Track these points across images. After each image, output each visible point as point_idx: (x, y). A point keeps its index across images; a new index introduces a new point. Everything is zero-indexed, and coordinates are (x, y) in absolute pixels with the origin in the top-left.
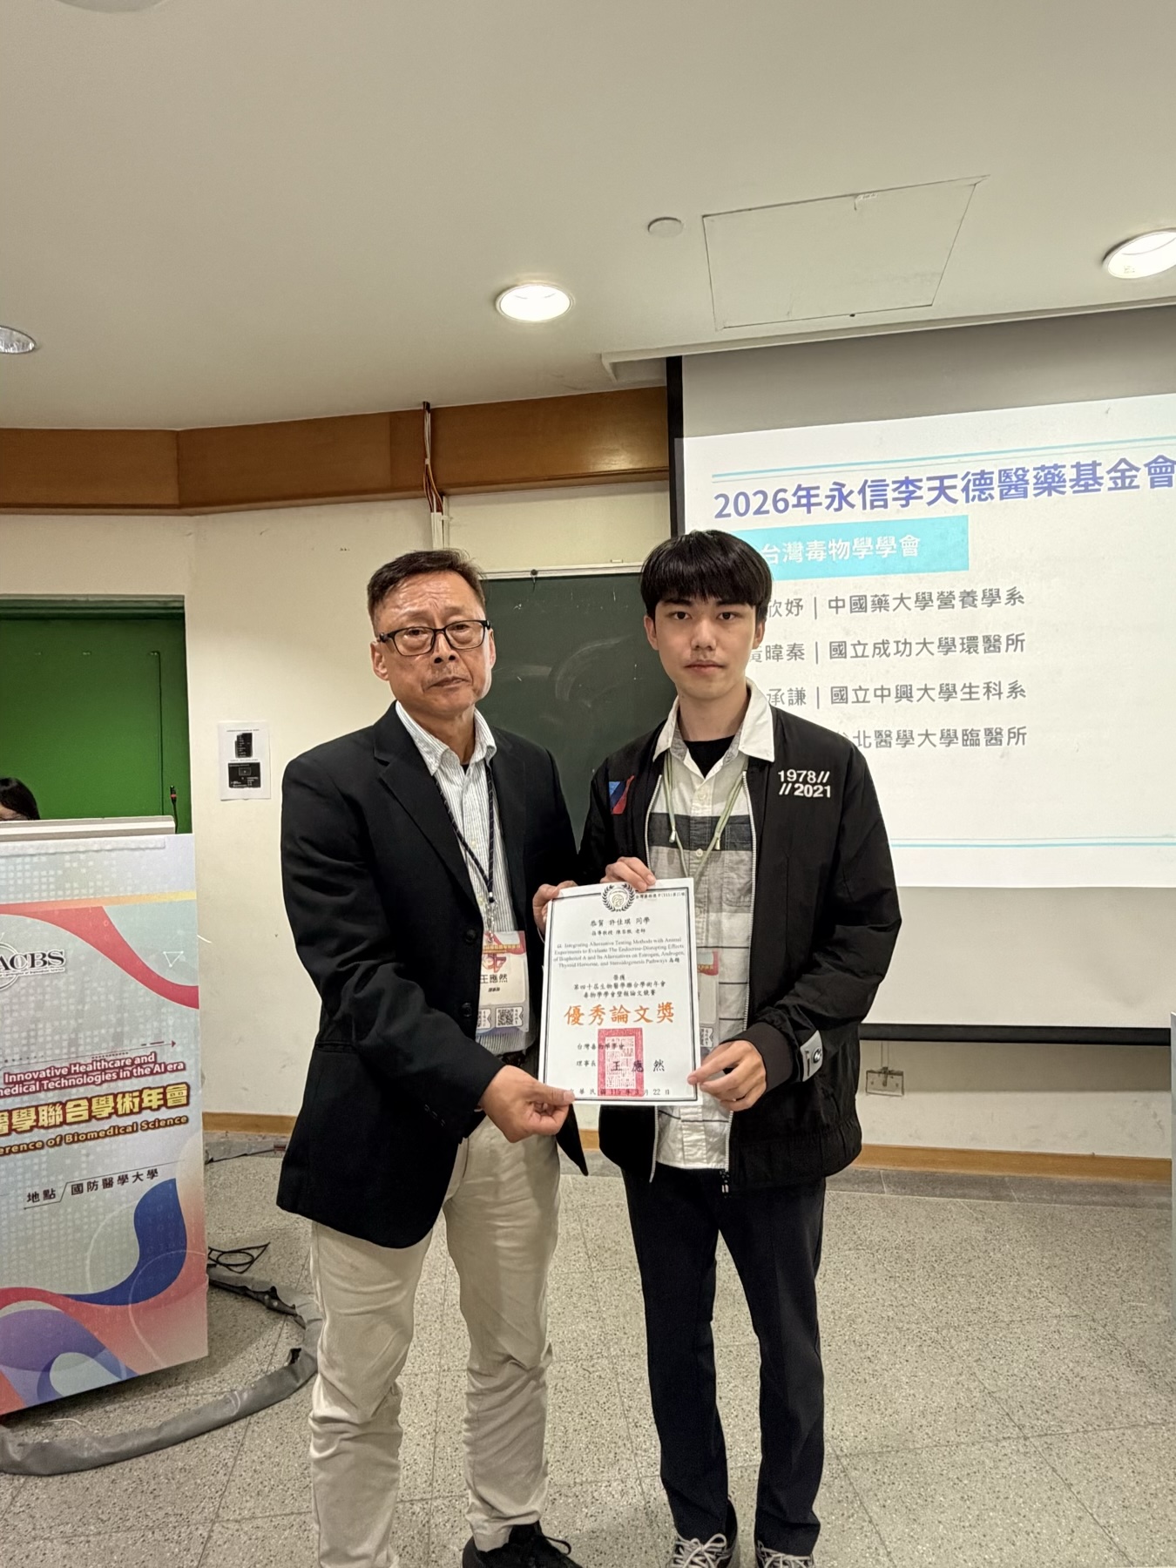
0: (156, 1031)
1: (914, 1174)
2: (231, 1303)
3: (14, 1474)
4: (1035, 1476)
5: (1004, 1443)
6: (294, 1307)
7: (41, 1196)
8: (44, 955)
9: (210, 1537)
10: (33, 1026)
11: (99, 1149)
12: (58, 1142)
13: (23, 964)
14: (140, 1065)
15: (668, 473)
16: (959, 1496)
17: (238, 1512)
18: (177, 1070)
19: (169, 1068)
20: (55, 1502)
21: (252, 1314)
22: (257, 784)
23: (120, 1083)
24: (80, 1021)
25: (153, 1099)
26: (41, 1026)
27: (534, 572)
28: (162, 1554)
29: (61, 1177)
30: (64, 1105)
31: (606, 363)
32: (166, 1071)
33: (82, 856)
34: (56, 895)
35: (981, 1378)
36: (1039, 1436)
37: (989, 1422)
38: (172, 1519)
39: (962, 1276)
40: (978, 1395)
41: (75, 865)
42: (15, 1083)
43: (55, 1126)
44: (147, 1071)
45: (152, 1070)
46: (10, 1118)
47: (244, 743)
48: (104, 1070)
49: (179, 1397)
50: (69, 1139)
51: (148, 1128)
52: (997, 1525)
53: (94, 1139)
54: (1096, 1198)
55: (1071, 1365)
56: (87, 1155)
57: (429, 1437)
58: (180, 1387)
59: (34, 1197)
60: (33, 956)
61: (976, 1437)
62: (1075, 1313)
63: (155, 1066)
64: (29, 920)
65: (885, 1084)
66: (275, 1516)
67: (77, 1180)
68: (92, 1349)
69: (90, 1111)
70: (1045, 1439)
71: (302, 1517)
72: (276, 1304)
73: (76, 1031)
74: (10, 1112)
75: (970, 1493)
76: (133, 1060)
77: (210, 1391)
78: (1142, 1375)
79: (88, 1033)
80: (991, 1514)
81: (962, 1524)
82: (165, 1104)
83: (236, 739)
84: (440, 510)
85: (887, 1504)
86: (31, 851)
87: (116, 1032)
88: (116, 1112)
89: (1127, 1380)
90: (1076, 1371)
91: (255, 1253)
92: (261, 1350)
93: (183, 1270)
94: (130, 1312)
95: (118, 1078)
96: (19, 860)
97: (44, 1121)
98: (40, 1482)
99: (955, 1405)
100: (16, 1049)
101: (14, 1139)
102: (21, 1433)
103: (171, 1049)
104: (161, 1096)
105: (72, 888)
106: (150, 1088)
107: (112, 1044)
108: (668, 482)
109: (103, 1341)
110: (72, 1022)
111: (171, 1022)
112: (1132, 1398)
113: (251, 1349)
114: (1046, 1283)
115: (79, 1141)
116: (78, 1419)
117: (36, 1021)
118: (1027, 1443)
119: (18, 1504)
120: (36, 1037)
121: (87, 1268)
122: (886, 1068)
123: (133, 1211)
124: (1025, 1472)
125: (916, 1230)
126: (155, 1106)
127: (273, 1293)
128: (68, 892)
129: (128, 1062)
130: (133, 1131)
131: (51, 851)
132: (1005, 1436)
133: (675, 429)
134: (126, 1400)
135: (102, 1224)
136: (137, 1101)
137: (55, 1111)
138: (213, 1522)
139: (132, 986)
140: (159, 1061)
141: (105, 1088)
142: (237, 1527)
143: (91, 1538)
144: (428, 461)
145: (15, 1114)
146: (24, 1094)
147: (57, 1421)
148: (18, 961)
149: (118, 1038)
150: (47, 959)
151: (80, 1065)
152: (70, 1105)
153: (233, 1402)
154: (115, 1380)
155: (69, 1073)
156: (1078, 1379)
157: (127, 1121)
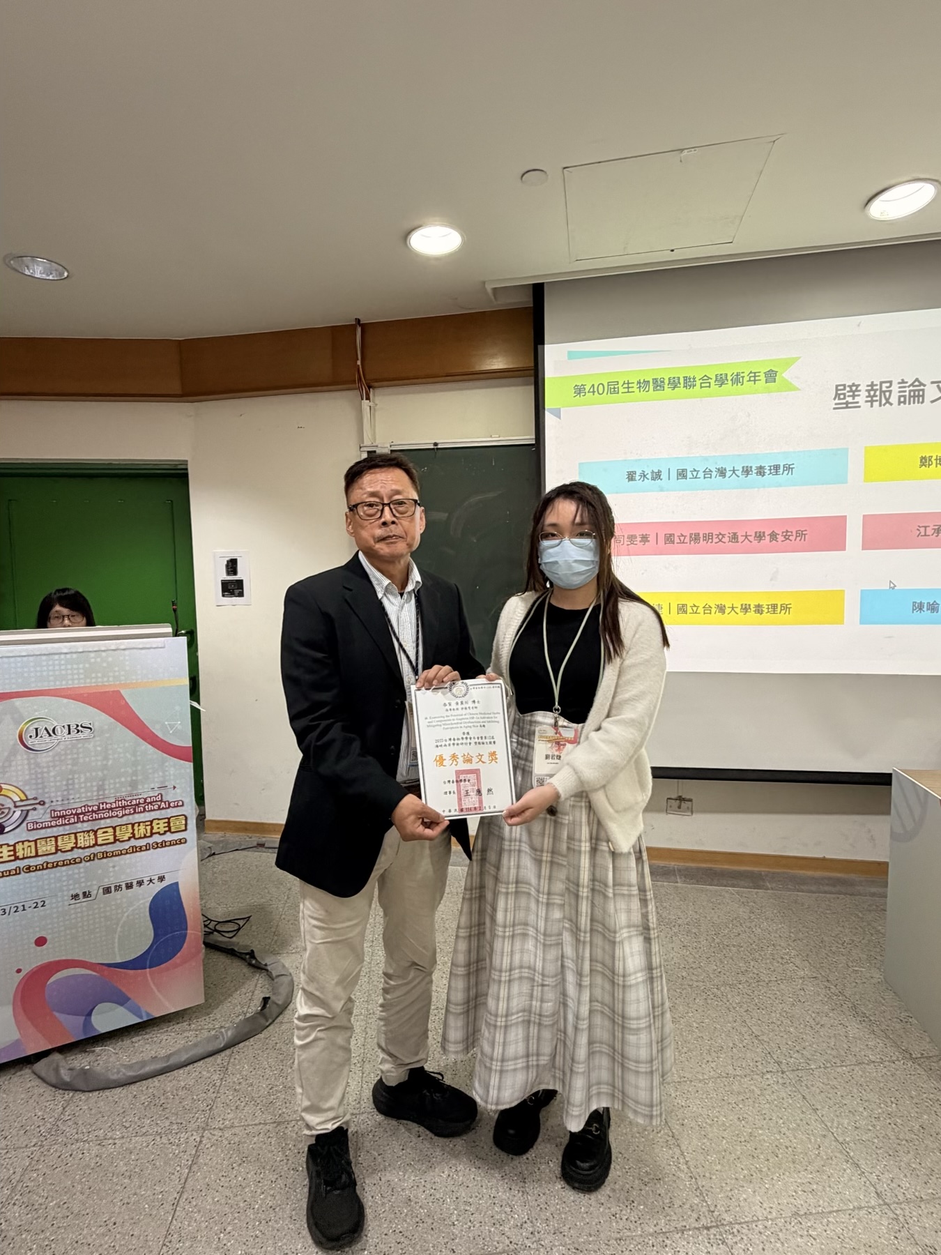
0: (161, 779)
1: (698, 869)
2: (221, 960)
3: (66, 1090)
4: (791, 1102)
5: (768, 1076)
6: (266, 965)
7: (81, 896)
8: (78, 726)
9: (201, 1141)
10: (70, 777)
11: (122, 862)
12: (90, 859)
13: (62, 732)
14: (151, 803)
15: (532, 372)
16: (736, 1117)
17: (221, 1122)
18: (178, 806)
19: (171, 805)
20: (93, 1111)
21: (237, 968)
22: (241, 595)
23: (136, 816)
24: (105, 772)
25: (160, 826)
26: (76, 776)
27: (436, 444)
28: (166, 1155)
29: (95, 882)
30: (95, 832)
31: (489, 287)
32: (169, 806)
33: (104, 654)
34: (85, 683)
35: (749, 1024)
36: (793, 1070)
37: (756, 1059)
38: (175, 1127)
39: (734, 946)
40: (748, 1038)
41: (99, 660)
42: (59, 817)
43: (89, 847)
44: (156, 807)
45: (159, 806)
46: (56, 841)
47: (232, 566)
48: (124, 807)
49: (184, 1031)
50: (100, 855)
51: (158, 847)
52: (764, 1140)
53: (119, 855)
54: (826, 888)
55: (813, 1015)
56: (114, 867)
57: (359, 1065)
58: (185, 1024)
59: (75, 897)
60: (69, 726)
61: (748, 1071)
62: (815, 975)
63: (160, 803)
64: (65, 701)
65: (679, 807)
66: (248, 1125)
67: (106, 882)
68: (122, 1000)
69: (115, 836)
70: (797, 1072)
71: (267, 1127)
72: (254, 962)
73: (103, 780)
74: (56, 838)
75: (745, 1116)
76: (145, 799)
77: (206, 1027)
78: (864, 1024)
79: (112, 781)
80: (760, 1132)
81: (739, 1139)
82: (169, 830)
83: (226, 563)
84: (368, 398)
85: (684, 1123)
86: (65, 651)
87: (132, 780)
88: (134, 836)
89: (854, 1029)
90: (817, 1020)
91: (241, 923)
92: (243, 996)
93: (185, 945)
94: (148, 975)
95: (135, 812)
96: (56, 657)
97: (81, 843)
98: (83, 1096)
99: (731, 1045)
100: (59, 794)
101: (60, 857)
102: (72, 1058)
103: (173, 792)
104: (166, 825)
105: (97, 677)
106: (159, 819)
107: (129, 789)
108: (532, 379)
109: (129, 996)
110: (100, 773)
111: (172, 772)
112: (859, 1041)
113: (236, 995)
114: (793, 953)
115: (107, 857)
116: (113, 1048)
117: (72, 772)
118: (785, 1077)
119: (67, 1113)
120: (73, 784)
121: (116, 945)
122: (680, 797)
123: (148, 905)
124: (783, 1099)
125: (701, 911)
126: (162, 832)
127: (252, 954)
128: (93, 680)
129: (142, 801)
130: (146, 850)
131: (81, 650)
132: (768, 1070)
133: (539, 339)
134: (146, 1033)
135: (126, 915)
136: (149, 828)
137: (89, 836)
138: (204, 1129)
139: (143, 747)
140: (164, 800)
141: (125, 820)
142: (220, 1134)
143: (116, 1141)
144: (359, 363)
145: (59, 838)
146: (66, 824)
147: (98, 1049)
148: (58, 730)
149: (134, 784)
150: (80, 728)
151: (107, 804)
152: (100, 832)
153: (221, 1038)
154: (139, 1020)
155: (99, 809)
156: (819, 1026)
157: (143, 842)
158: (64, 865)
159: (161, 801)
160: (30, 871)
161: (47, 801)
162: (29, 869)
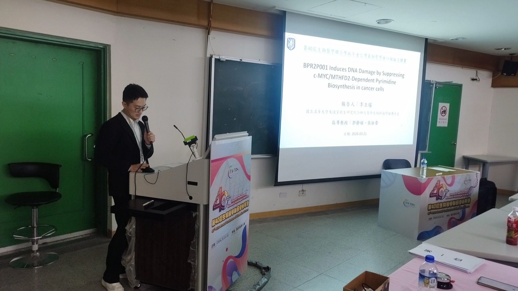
8: (236, 168)
10: (234, 187)
11: (239, 218)
18: (248, 197)
25: (245, 205)
34: (238, 153)
42: (232, 202)
43: (236, 213)
44: (245, 198)
46: (231, 212)
51: (244, 212)
59: (233, 232)
65: (303, 193)
67: (237, 227)
69: (239, 209)
79: (240, 189)
88: (242, 209)
93: (246, 248)
94: (240, 260)
101: (232, 217)
103: (247, 192)
106: (245, 202)
107: (242, 191)
109: (237, 267)
110: (238, 186)
111: (248, 185)
120: (235, 190)
121: (237, 249)
122: (303, 190)
123: (242, 234)
129: (243, 196)
135: (239, 238)
137: (236, 209)
141: (241, 203)
144: (211, 19)
146: (233, 205)
151: (239, 197)
158: (232, 220)
159: (246, 195)
160: (227, 223)
161: (231, 196)
162: (227, 222)
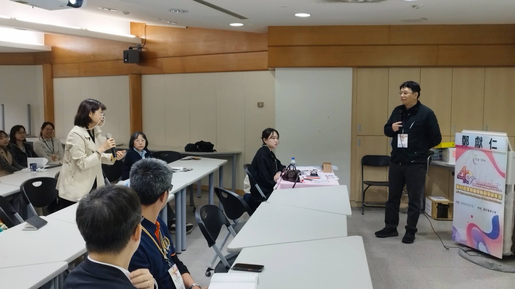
0: (498, 181)
7: (480, 208)
8: (483, 159)
11: (488, 203)
12: (482, 198)
14: (495, 187)
23: (491, 190)
24: (487, 174)
25: (496, 196)
29: (482, 206)
30: (483, 191)
32: (499, 191)
43: (482, 195)
44: (496, 189)
48: (489, 186)
51: (495, 202)
53: (487, 200)
56: (486, 203)
59: (478, 208)
60: (481, 159)
64: (481, 152)
68: (485, 244)
69: (487, 194)
73: (486, 176)
82: (498, 198)
87: (492, 179)
93: (499, 237)
94: (490, 240)
97: (481, 193)
100: (478, 177)
101: (477, 195)
103: (500, 186)
106: (496, 193)
111: (500, 180)
115: (485, 199)
121: (485, 227)
126: (496, 198)
129: (493, 186)
130: (493, 202)
135: (487, 219)
136: (494, 195)
139: (495, 170)
140: (498, 188)
141: (489, 190)
145: (477, 190)
146: (478, 186)
154: (487, 253)
157: (492, 199)
161: (476, 178)
162: (472, 196)
